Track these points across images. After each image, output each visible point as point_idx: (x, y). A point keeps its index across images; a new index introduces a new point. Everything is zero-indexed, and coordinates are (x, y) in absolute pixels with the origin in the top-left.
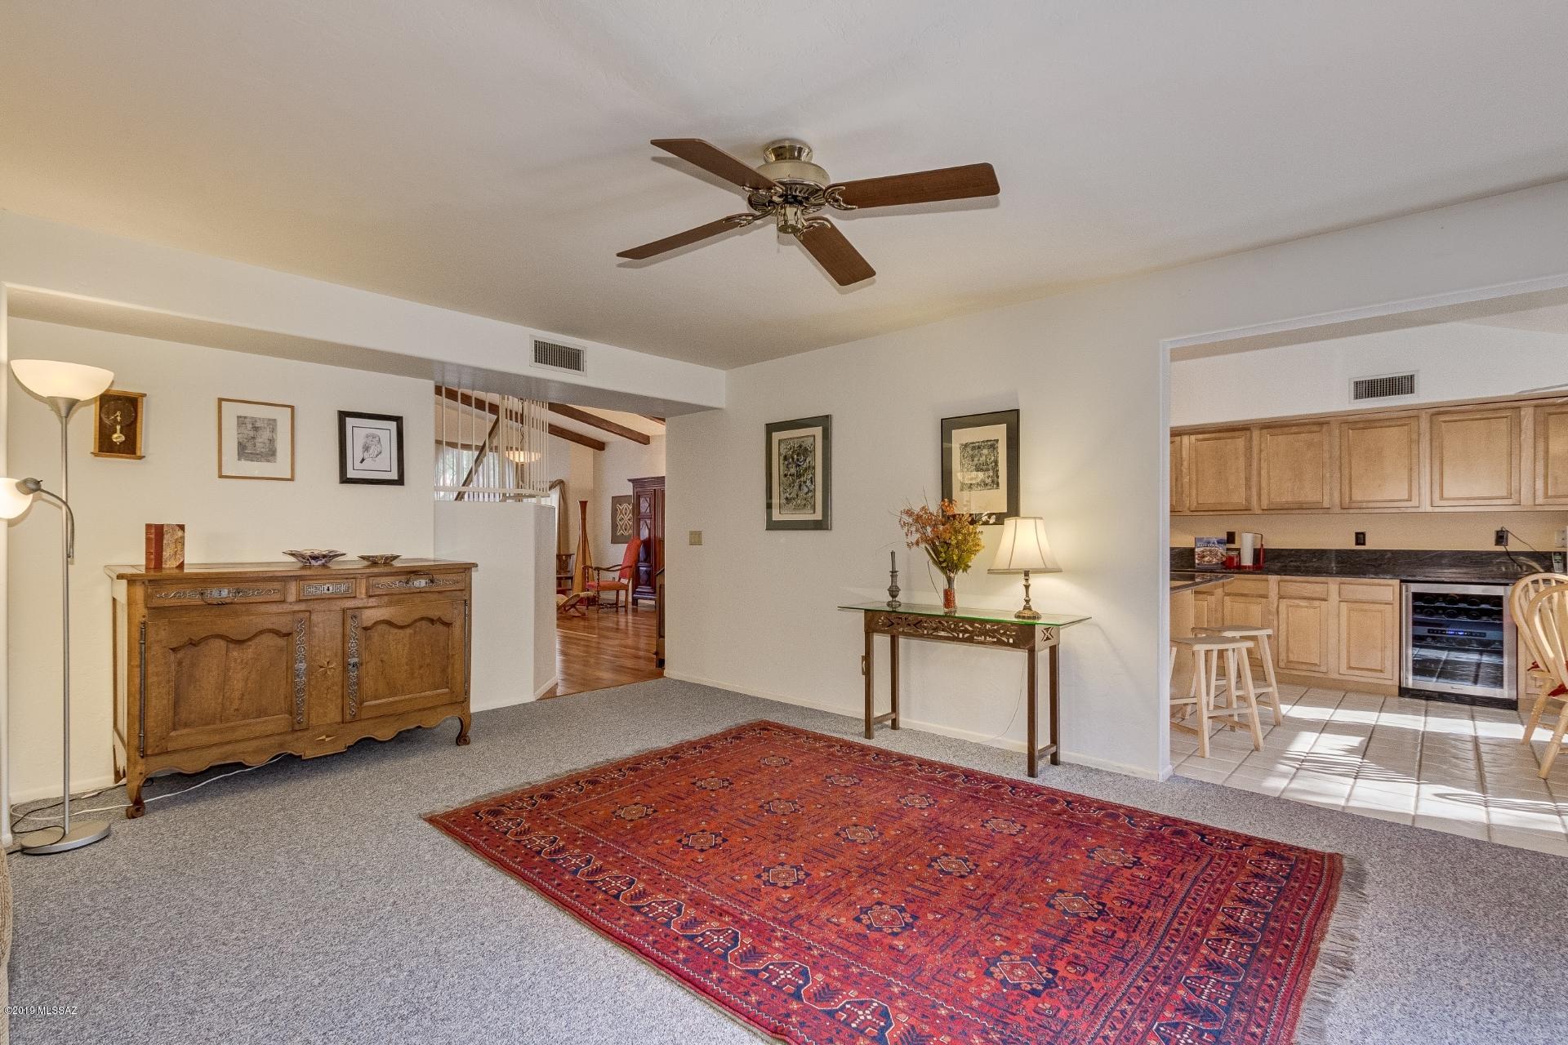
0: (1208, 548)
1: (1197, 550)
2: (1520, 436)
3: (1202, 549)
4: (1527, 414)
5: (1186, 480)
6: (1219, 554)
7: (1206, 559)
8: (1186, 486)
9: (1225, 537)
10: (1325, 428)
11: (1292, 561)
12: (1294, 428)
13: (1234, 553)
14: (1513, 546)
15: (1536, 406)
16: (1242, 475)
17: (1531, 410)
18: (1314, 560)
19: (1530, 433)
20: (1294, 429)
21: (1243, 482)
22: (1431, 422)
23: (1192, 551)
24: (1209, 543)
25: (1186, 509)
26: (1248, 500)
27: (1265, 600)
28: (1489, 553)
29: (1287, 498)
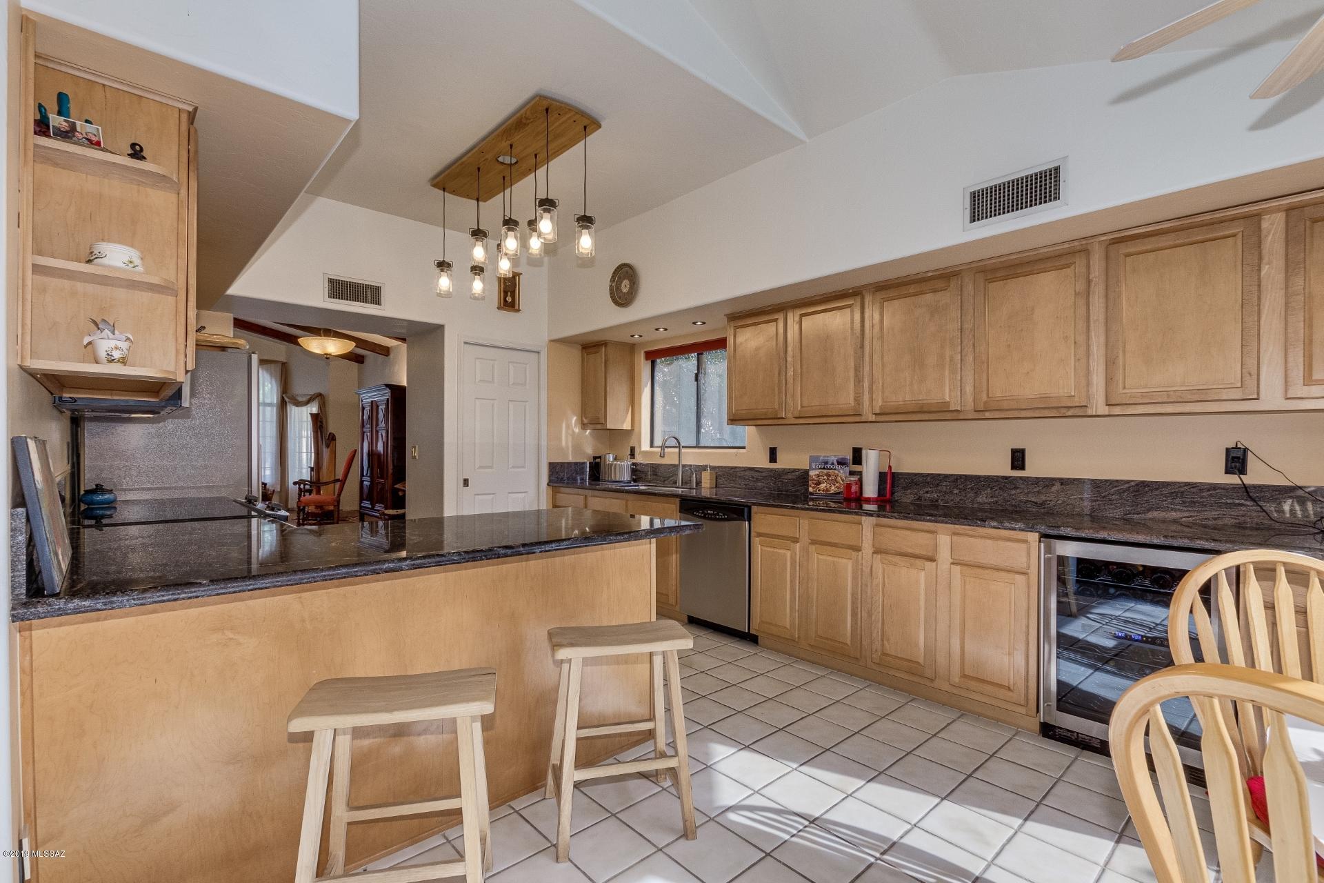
0: (825, 471)
1: (812, 473)
2: (1259, 270)
3: (817, 472)
4: (1273, 226)
5: (790, 373)
6: (839, 479)
7: (823, 486)
8: (790, 381)
9: (850, 456)
10: (953, 283)
11: (927, 492)
12: (913, 286)
13: (854, 479)
14: (1256, 475)
15: (1289, 210)
16: (852, 363)
17: (1280, 217)
18: (956, 491)
19: (1279, 262)
20: (912, 289)
21: (852, 373)
22: (1107, 258)
23: (806, 472)
24: (826, 463)
25: (790, 415)
26: (858, 400)
27: (854, 554)
28: (1213, 487)
29: (904, 396)
